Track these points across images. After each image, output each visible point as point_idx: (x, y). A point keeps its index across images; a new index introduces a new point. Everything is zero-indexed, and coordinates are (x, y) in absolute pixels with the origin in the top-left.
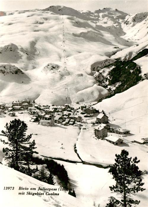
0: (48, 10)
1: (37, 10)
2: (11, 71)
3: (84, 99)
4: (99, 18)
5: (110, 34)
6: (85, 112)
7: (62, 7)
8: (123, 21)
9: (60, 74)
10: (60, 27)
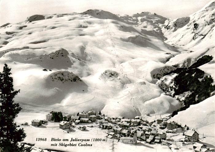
0: (86, 14)
1: (75, 14)
2: (70, 78)
3: (154, 110)
4: (138, 23)
5: (158, 39)
6: (164, 126)
7: (100, 11)
8: (163, 26)
9: (121, 82)
10: (106, 31)
